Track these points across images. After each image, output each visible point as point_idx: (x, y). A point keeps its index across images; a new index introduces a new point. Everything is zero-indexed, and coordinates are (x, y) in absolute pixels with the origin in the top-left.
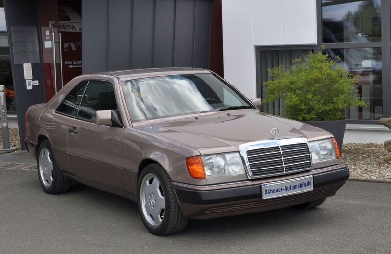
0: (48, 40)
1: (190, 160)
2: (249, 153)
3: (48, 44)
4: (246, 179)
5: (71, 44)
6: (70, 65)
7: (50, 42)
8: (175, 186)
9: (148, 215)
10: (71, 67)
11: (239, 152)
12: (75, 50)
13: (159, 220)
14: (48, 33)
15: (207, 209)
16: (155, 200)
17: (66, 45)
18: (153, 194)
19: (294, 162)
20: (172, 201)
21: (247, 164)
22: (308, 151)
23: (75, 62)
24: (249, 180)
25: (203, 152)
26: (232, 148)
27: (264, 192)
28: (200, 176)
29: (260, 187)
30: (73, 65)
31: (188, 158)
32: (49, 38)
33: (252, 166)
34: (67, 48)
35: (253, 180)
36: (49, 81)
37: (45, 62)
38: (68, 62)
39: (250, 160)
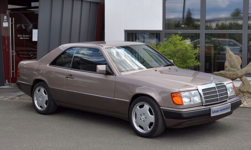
0: (6, 22)
1: (173, 95)
2: (203, 90)
3: (5, 25)
4: (202, 105)
5: (22, 25)
6: (21, 37)
7: (7, 23)
8: (163, 109)
9: (137, 126)
10: (21, 38)
11: (198, 90)
12: (25, 28)
13: (148, 129)
14: (5, 17)
15: (184, 122)
16: (146, 118)
17: (18, 26)
18: (144, 114)
19: (222, 96)
20: (159, 118)
21: (203, 96)
22: (226, 90)
23: (24, 36)
24: (203, 106)
25: (181, 90)
26: (194, 88)
27: (212, 112)
28: (180, 103)
29: (210, 109)
30: (23, 37)
31: (172, 94)
32: (6, 20)
33: (205, 98)
34: (19, 27)
35: (205, 106)
36: (4, 47)
37: (2, 35)
38: (19, 36)
39: (204, 94)
